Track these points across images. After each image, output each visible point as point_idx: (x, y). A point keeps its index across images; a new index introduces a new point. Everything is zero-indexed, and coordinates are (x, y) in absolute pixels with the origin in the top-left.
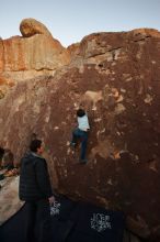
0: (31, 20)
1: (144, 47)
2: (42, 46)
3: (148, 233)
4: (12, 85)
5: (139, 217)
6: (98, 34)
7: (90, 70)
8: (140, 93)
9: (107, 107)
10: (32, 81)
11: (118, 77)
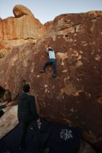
0: (20, 6)
1: (96, 24)
2: (27, 23)
3: (95, 141)
4: (9, 49)
5: (90, 132)
6: (65, 15)
7: (60, 39)
8: (92, 53)
9: (71, 62)
10: (22, 46)
11: (78, 43)
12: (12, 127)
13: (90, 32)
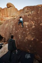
1: (40, 10)
3: (40, 59)
6: (28, 7)
7: (25, 16)
8: (39, 22)
9: (30, 26)
11: (33, 18)
13: (38, 14)
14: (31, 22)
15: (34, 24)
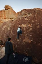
2: (10, 12)
3: (38, 62)
4: (2, 22)
5: (36, 58)
7: (23, 19)
8: (36, 25)
9: (27, 28)
10: (8, 22)
11: (30, 21)
12: (2, 57)
13: (35, 16)
14: (28, 24)
15: (31, 26)
